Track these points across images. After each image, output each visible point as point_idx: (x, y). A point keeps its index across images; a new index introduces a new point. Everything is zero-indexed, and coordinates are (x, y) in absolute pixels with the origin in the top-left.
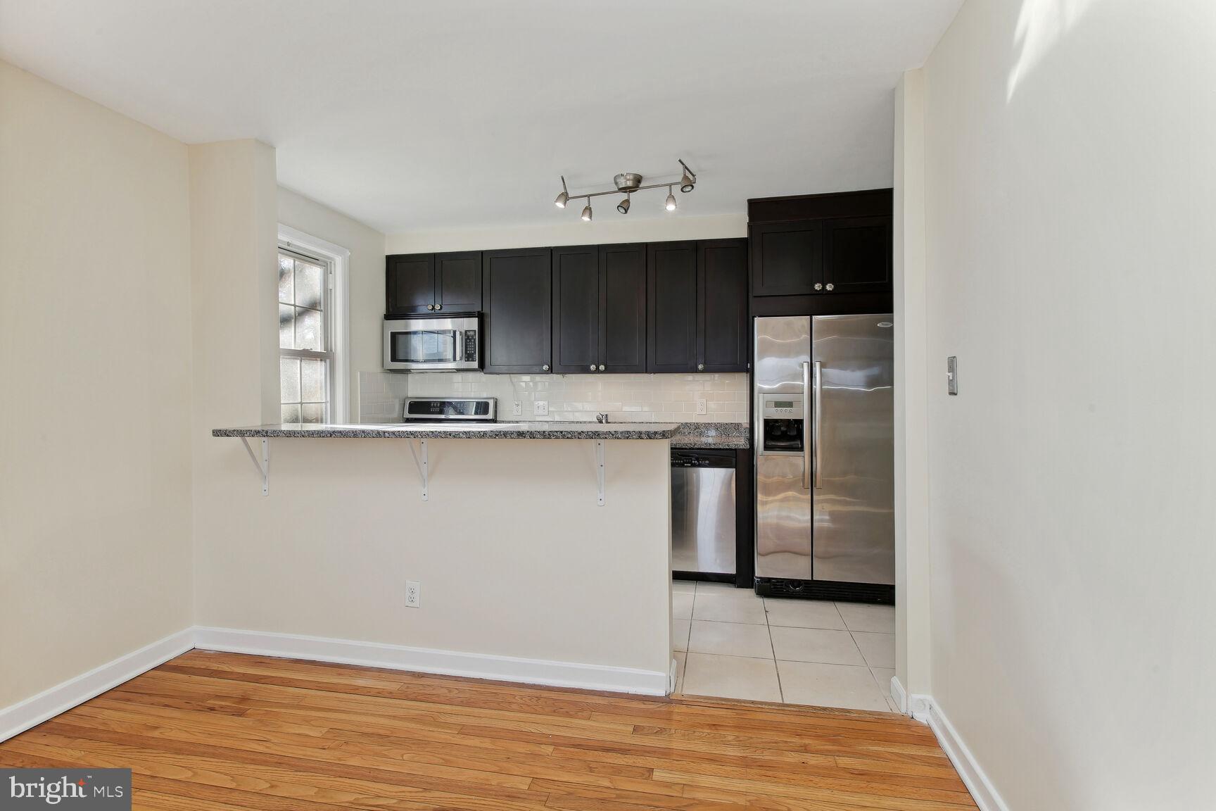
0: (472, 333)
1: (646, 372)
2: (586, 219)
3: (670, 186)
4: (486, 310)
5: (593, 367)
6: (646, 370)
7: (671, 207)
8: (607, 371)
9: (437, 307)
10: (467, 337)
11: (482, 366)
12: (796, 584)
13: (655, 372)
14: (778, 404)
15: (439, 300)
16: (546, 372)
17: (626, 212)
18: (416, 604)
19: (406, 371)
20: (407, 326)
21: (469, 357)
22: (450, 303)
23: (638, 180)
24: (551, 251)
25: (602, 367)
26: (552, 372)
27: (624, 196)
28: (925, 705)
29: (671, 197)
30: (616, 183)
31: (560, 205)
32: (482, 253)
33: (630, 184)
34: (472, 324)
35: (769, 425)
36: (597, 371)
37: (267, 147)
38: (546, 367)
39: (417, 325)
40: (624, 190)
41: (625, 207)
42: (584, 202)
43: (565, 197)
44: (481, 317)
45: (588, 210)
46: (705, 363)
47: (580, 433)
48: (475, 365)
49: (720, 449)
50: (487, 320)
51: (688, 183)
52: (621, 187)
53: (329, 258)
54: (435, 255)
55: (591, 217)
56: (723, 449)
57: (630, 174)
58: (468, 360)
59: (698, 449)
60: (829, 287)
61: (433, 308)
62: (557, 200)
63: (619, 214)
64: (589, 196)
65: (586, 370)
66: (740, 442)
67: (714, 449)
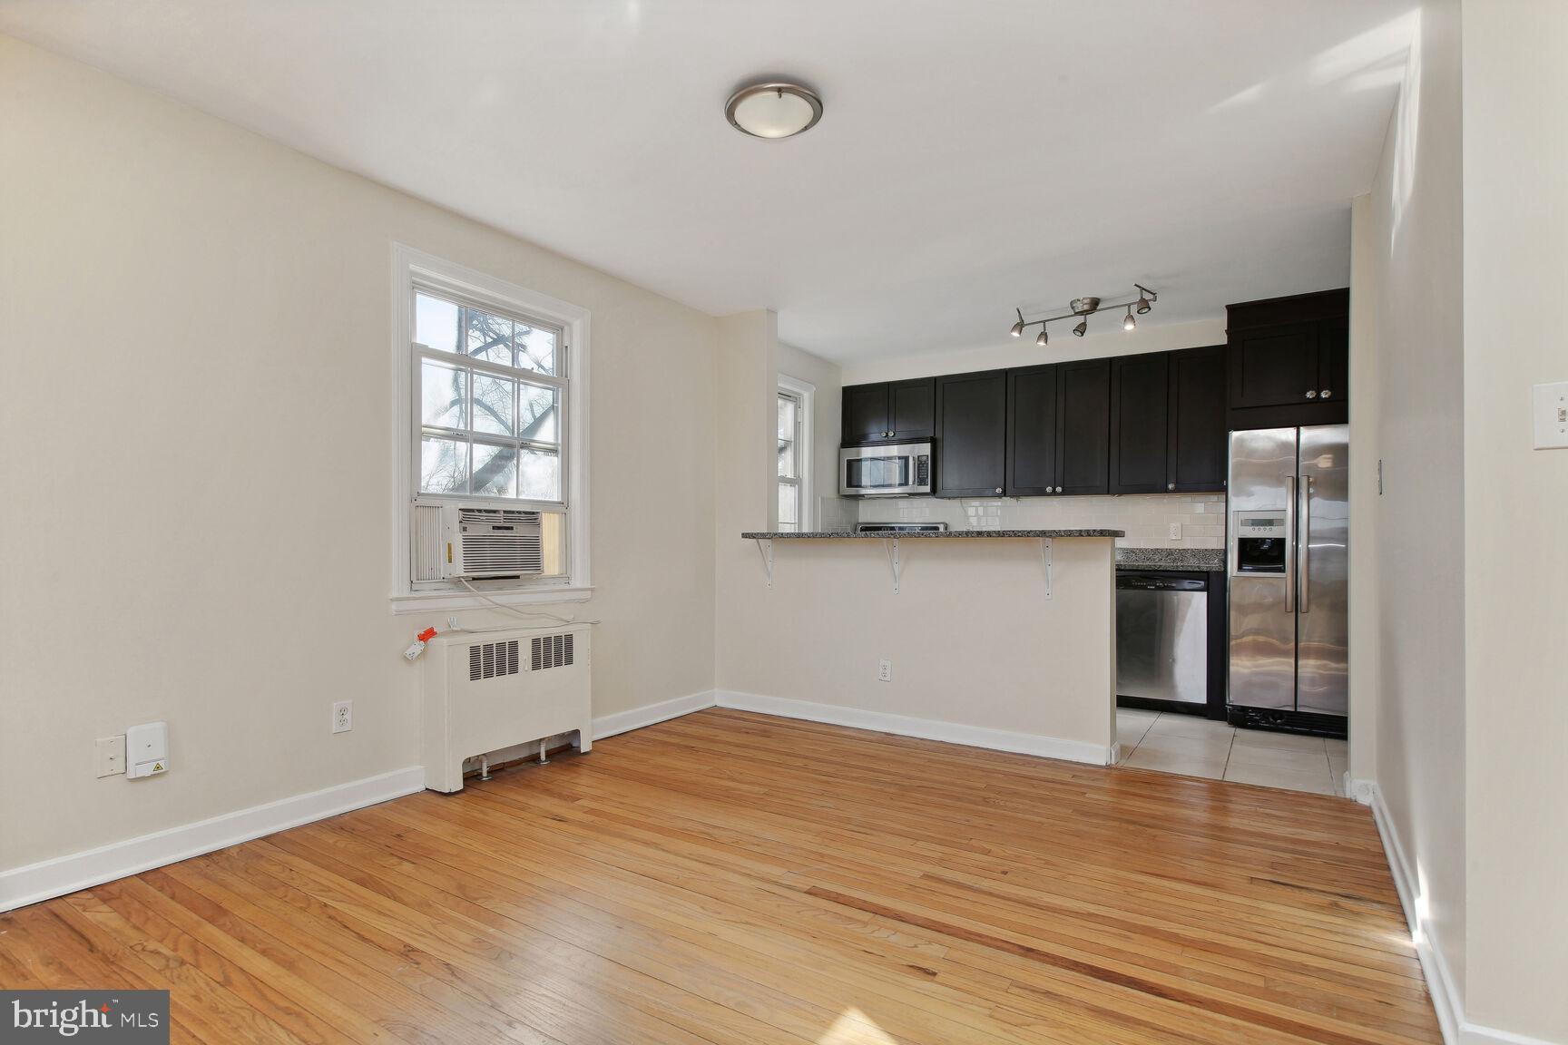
0: (925, 458)
1: (1108, 493)
2: (1042, 343)
3: (1129, 306)
4: (938, 435)
5: (1049, 489)
6: (1108, 490)
7: (1129, 327)
8: (1064, 493)
9: (891, 434)
10: (920, 463)
11: (934, 491)
12: (1277, 716)
13: (1120, 494)
14: (1257, 523)
15: (892, 426)
16: (999, 496)
17: (1082, 335)
18: (888, 678)
19: (858, 497)
20: (858, 454)
21: (922, 482)
22: (903, 429)
23: (1095, 304)
24: (1006, 373)
25: (1059, 489)
26: (1005, 496)
27: (1080, 319)
28: (1368, 789)
29: (1130, 318)
30: (1073, 308)
31: (1016, 334)
32: (935, 380)
33: (1086, 307)
34: (925, 449)
35: (1244, 543)
36: (1054, 493)
37: (772, 312)
38: (999, 490)
39: (867, 452)
40: (1081, 313)
41: (1081, 329)
42: (1040, 328)
43: (1020, 326)
44: (934, 441)
45: (1044, 336)
46: (1177, 483)
47: (1028, 532)
48: (927, 489)
49: (1190, 571)
50: (939, 445)
51: (1144, 305)
52: (1077, 311)
53: (796, 393)
54: (888, 384)
55: (1046, 342)
56: (1193, 571)
57: (1087, 298)
58: (921, 485)
59: (1163, 571)
60: (1324, 395)
61: (887, 435)
62: (1013, 330)
63: (1076, 338)
64: (1044, 322)
65: (1040, 492)
66: (1215, 565)
67: (1182, 571)
